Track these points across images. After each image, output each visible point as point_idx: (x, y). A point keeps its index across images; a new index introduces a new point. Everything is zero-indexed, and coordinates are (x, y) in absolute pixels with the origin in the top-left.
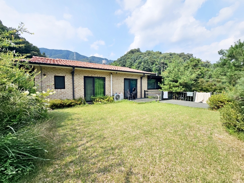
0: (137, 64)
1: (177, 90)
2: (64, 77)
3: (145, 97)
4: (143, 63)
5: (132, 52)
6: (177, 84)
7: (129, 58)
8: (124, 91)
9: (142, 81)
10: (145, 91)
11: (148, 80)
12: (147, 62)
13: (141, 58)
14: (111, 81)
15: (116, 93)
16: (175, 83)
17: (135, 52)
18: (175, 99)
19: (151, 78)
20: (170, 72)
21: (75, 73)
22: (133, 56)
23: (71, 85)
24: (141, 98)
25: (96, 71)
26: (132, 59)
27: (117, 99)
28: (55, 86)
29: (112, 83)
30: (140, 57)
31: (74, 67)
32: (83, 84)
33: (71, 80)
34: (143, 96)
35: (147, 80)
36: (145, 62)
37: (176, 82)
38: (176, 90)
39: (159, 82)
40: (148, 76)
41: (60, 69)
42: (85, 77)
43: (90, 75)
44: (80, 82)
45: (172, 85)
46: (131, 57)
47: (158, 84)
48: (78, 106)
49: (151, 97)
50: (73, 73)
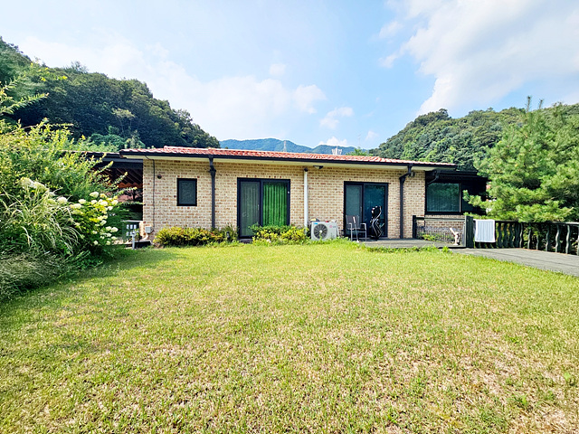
0: (436, 150)
1: (536, 217)
2: (196, 180)
3: (415, 236)
4: (452, 149)
5: (422, 121)
6: (539, 194)
7: (411, 139)
8: (344, 216)
9: (406, 188)
10: (415, 218)
11: (426, 186)
12: (466, 144)
13: (447, 135)
14: (306, 188)
15: (318, 221)
16: (529, 191)
17: (432, 119)
18: (532, 247)
19: (437, 177)
20: (508, 153)
21: (218, 172)
22: (423, 133)
23: (210, 197)
24: (402, 237)
25: (266, 165)
26: (420, 141)
27: (317, 235)
28: (178, 200)
29: (309, 194)
30: (446, 132)
31: (211, 157)
32: (235, 196)
33: (210, 186)
34: (409, 232)
35: (423, 184)
36: (459, 144)
37: (534, 184)
38: (532, 216)
39: (465, 191)
40: (427, 173)
41: (188, 164)
42: (240, 180)
43: (252, 176)
44: (228, 191)
45: (514, 199)
46: (418, 136)
47: (464, 198)
48: (216, 244)
49: (433, 237)
50: (212, 172)
